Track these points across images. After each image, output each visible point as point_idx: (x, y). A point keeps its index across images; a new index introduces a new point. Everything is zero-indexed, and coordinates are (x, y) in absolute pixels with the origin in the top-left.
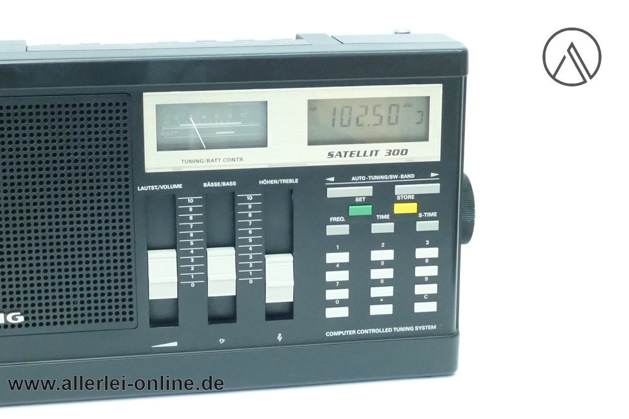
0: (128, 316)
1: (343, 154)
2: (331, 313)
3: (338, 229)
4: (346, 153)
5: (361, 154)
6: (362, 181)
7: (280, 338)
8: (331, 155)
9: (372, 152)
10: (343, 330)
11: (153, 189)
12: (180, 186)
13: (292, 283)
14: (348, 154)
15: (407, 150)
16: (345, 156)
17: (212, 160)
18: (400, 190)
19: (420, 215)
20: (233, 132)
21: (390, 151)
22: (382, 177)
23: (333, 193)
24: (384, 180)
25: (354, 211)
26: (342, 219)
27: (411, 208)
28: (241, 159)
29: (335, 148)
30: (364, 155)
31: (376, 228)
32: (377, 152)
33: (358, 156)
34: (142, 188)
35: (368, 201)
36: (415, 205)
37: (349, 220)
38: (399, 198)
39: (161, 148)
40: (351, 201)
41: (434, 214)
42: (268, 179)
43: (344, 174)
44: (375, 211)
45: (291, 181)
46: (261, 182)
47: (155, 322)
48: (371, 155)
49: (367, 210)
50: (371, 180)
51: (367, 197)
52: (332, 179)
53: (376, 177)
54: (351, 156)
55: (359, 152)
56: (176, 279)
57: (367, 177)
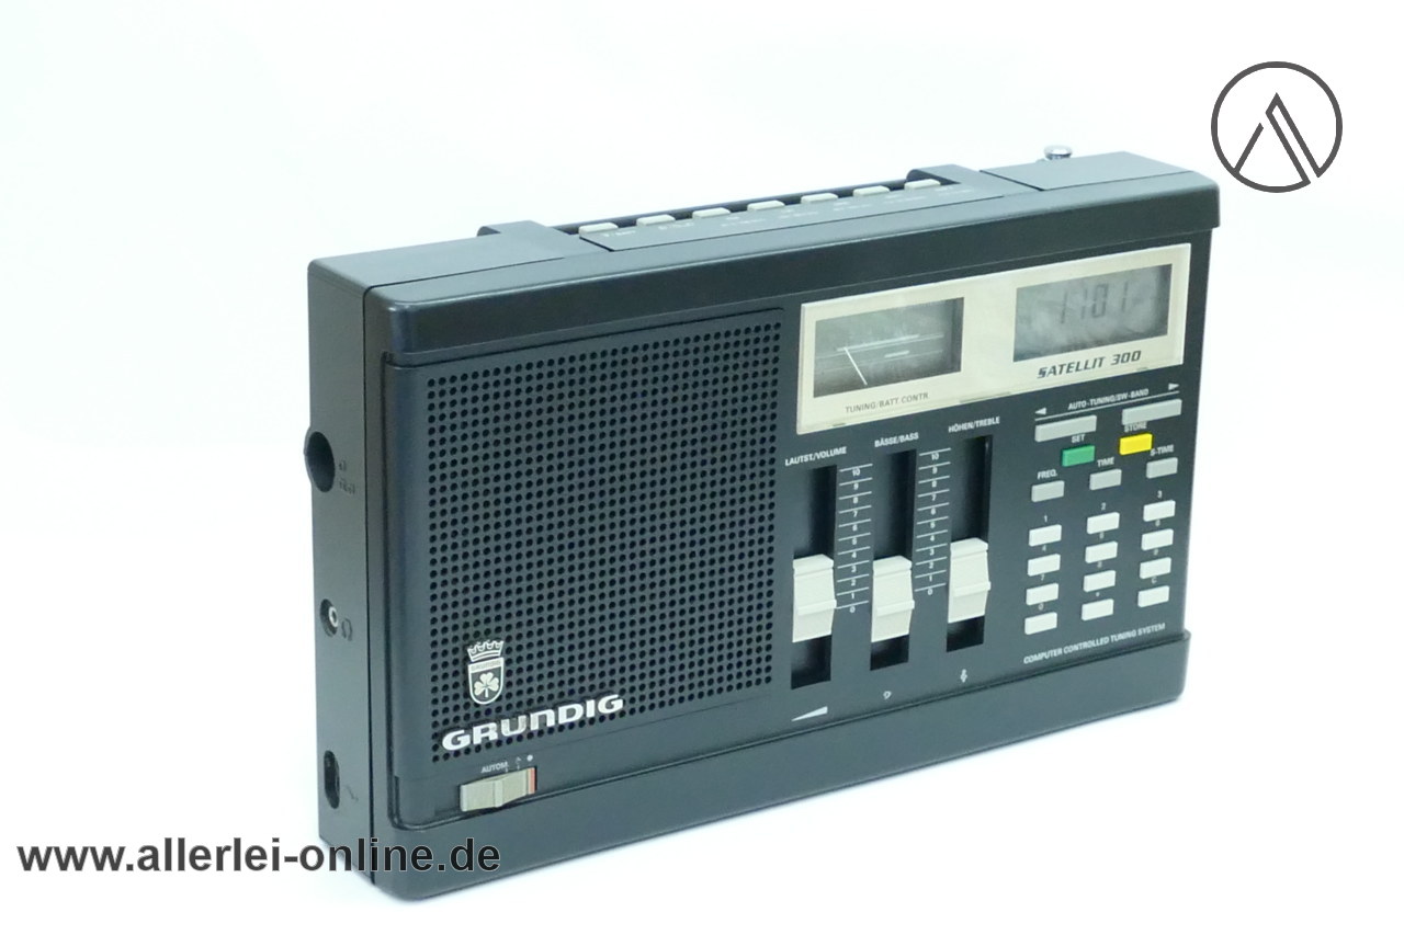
0: (763, 675)
1: (1058, 369)
2: (1034, 625)
3: (1048, 490)
4: (1062, 366)
5: (1081, 367)
6: (1082, 408)
7: (964, 677)
8: (1042, 373)
9: (1095, 360)
10: (1046, 650)
11: (806, 460)
12: (843, 450)
13: (987, 586)
14: (1065, 368)
15: (1139, 353)
16: (1061, 372)
17: (888, 403)
18: (1131, 417)
19: (1153, 453)
20: (906, 352)
21: (1119, 356)
22: (1107, 399)
23: (1044, 433)
24: (1110, 403)
25: (1071, 458)
26: (1053, 473)
27: (1143, 443)
28: (926, 395)
29: (1047, 362)
30: (1086, 368)
31: (1099, 481)
32: (1101, 359)
33: (1077, 370)
34: (793, 461)
35: (1088, 439)
36: (1149, 437)
37: (1064, 474)
38: (1126, 430)
39: (820, 391)
40: (1065, 443)
41: (1170, 448)
42: (960, 422)
43: (1058, 401)
44: (1098, 455)
45: (991, 421)
46: (952, 429)
47: (800, 679)
48: (1094, 366)
49: (1086, 454)
50: (1094, 406)
51: (1088, 435)
52: (1043, 411)
53: (1100, 400)
54: (1068, 371)
55: (1078, 363)
56: (833, 604)
57: (1088, 401)
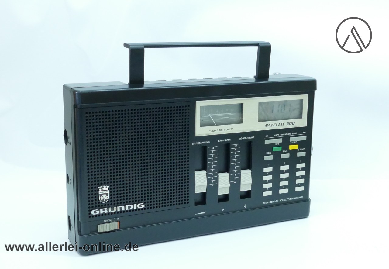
0: (186, 201)
1: (271, 125)
2: (265, 194)
3: (269, 158)
4: (272, 124)
5: (278, 125)
6: (278, 136)
7: (245, 206)
8: (266, 126)
10: (269, 201)
11: (198, 144)
12: (209, 142)
13: (251, 182)
15: (294, 122)
16: (272, 126)
17: (222, 130)
18: (292, 140)
19: (299, 150)
20: (228, 117)
21: (288, 123)
22: (285, 134)
23: (267, 142)
24: (286, 135)
25: (275, 149)
26: (270, 153)
27: (296, 147)
28: (233, 129)
29: (268, 123)
30: (279, 125)
31: (283, 156)
32: (283, 123)
33: (276, 126)
34: (194, 144)
35: (280, 145)
36: (297, 145)
37: (273, 153)
38: (291, 143)
39: (201, 125)
40: (274, 145)
41: (304, 149)
42: (243, 137)
43: (271, 133)
44: (283, 149)
45: (252, 138)
46: (240, 139)
47: (197, 204)
48: (281, 125)
49: (280, 149)
50: (281, 136)
51: (280, 143)
52: (267, 136)
53: (283, 134)
54: (274, 126)
56: (206, 183)
57: (280, 134)
